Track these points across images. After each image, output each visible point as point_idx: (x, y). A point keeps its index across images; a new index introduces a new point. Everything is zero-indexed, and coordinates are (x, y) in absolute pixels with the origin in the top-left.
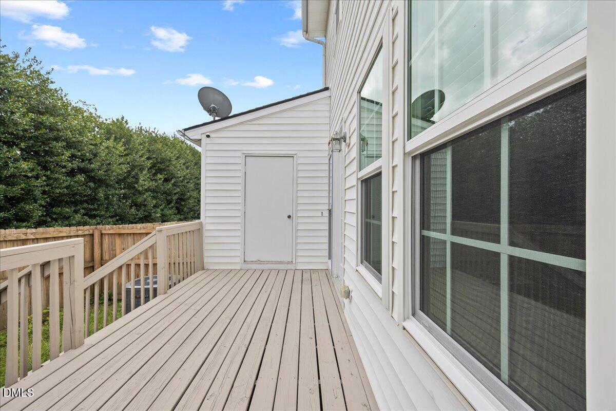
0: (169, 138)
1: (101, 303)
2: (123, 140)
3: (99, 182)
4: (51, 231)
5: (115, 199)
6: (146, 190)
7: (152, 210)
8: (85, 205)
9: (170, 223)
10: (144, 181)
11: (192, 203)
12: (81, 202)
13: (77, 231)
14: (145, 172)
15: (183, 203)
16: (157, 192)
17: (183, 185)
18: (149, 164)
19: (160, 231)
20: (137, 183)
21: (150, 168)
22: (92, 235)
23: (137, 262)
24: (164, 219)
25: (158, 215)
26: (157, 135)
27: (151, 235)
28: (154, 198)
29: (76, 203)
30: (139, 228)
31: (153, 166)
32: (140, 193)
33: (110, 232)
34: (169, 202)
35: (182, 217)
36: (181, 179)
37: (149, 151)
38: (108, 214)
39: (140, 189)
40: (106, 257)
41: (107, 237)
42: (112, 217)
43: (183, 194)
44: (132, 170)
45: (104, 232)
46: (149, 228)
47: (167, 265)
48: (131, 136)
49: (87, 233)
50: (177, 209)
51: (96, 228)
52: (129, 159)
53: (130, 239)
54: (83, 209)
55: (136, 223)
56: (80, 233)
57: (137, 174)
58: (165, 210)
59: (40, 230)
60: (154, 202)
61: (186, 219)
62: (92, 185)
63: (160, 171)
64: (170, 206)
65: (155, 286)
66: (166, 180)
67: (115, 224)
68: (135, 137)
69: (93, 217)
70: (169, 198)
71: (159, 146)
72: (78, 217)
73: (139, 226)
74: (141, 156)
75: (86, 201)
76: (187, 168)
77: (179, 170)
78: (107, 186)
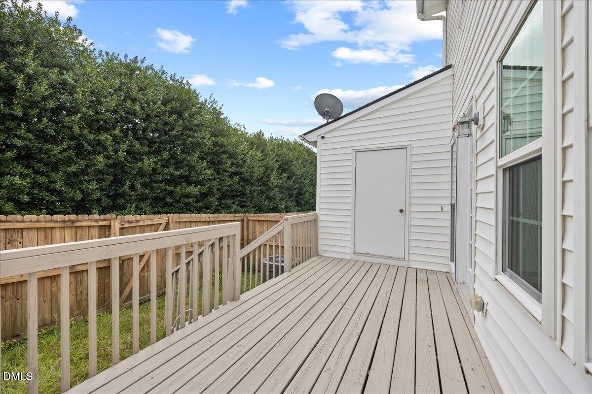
0: (291, 143)
1: (248, 272)
2: (261, 148)
3: (246, 181)
4: (222, 216)
5: (256, 194)
6: (276, 187)
7: (278, 202)
8: (239, 199)
9: (291, 213)
10: (274, 179)
11: (308, 197)
12: (237, 196)
13: (235, 217)
14: (274, 172)
15: (301, 197)
16: (282, 188)
17: (301, 182)
18: (277, 165)
19: (286, 220)
20: (269, 181)
21: (278, 169)
22: (242, 220)
23: (270, 243)
24: (288, 210)
25: (283, 207)
26: (282, 141)
27: (280, 223)
28: (281, 192)
29: (234, 197)
30: (271, 216)
31: (280, 166)
32: (271, 189)
33: (253, 219)
34: (291, 196)
35: (300, 209)
36: (299, 176)
37: (277, 155)
38: (252, 205)
39: (271, 185)
40: (251, 238)
41: (251, 222)
42: (253, 207)
43: (301, 189)
44: (267, 171)
45: (249, 218)
46: (277, 217)
47: (291, 249)
48: (266, 145)
49: (240, 218)
50: (297, 202)
51: (245, 216)
52: (264, 162)
53: (265, 225)
54: (238, 201)
55: (268, 213)
56: (236, 218)
57: (269, 174)
58: (288, 203)
59: (216, 215)
60: (281, 195)
61: (303, 211)
62: (242, 183)
63: (284, 171)
64: (291, 199)
65: (282, 264)
66: (289, 178)
67: (256, 213)
68: (268, 145)
69: (243, 207)
70: (291, 192)
71: (284, 150)
72: (235, 207)
73: (271, 215)
74: (272, 160)
75: (239, 196)
76: (304, 167)
77: (298, 169)
78: (251, 184)
